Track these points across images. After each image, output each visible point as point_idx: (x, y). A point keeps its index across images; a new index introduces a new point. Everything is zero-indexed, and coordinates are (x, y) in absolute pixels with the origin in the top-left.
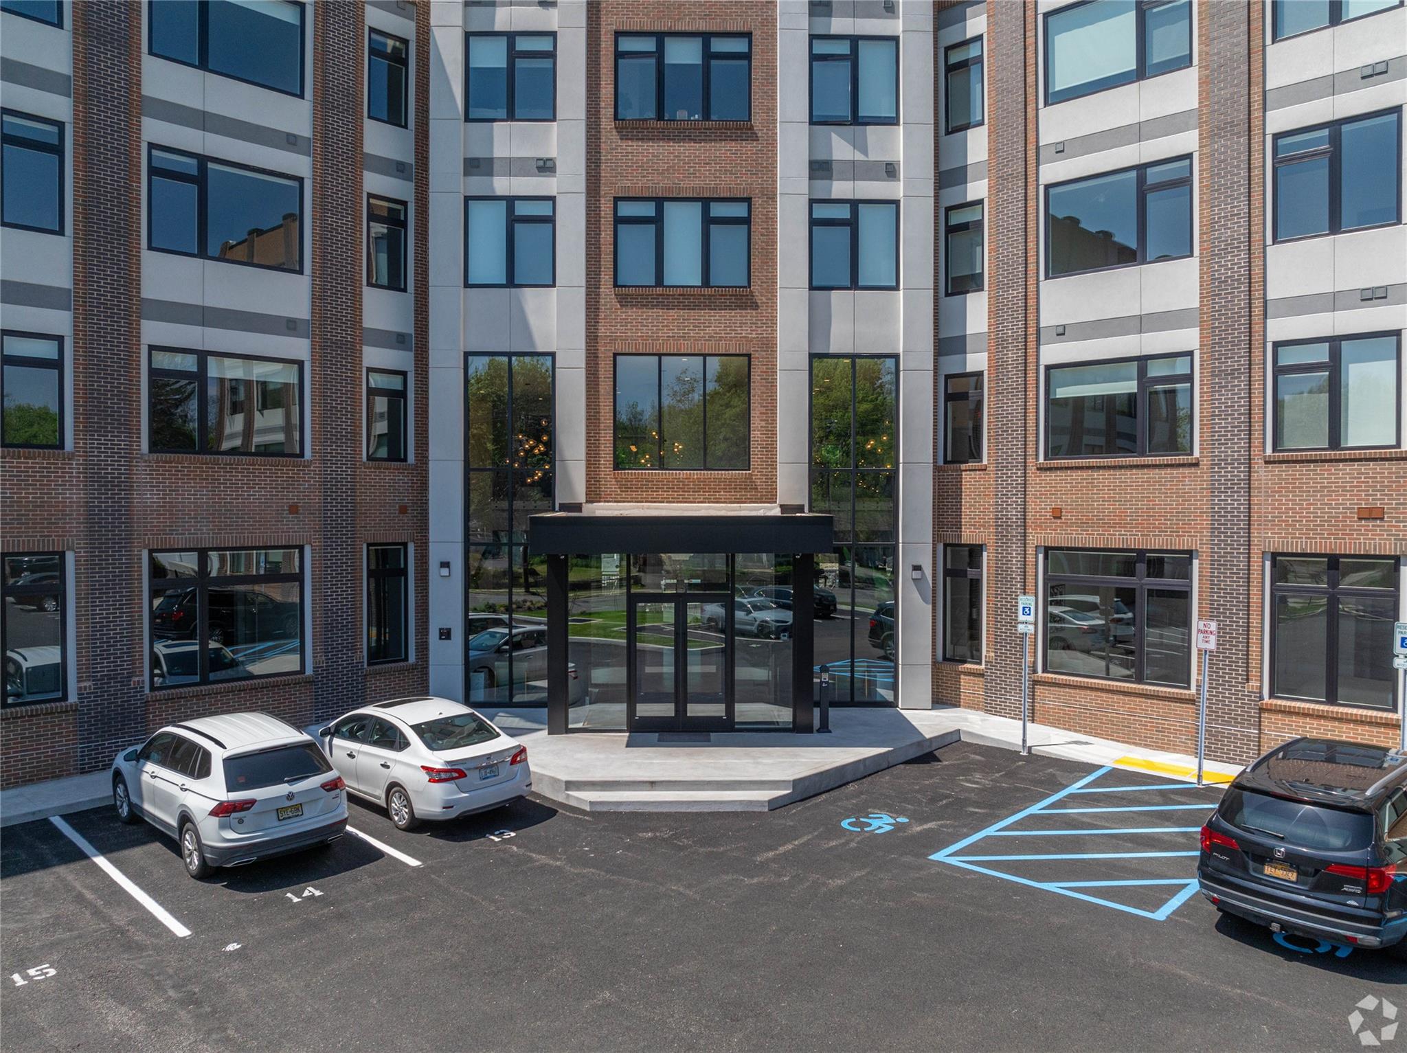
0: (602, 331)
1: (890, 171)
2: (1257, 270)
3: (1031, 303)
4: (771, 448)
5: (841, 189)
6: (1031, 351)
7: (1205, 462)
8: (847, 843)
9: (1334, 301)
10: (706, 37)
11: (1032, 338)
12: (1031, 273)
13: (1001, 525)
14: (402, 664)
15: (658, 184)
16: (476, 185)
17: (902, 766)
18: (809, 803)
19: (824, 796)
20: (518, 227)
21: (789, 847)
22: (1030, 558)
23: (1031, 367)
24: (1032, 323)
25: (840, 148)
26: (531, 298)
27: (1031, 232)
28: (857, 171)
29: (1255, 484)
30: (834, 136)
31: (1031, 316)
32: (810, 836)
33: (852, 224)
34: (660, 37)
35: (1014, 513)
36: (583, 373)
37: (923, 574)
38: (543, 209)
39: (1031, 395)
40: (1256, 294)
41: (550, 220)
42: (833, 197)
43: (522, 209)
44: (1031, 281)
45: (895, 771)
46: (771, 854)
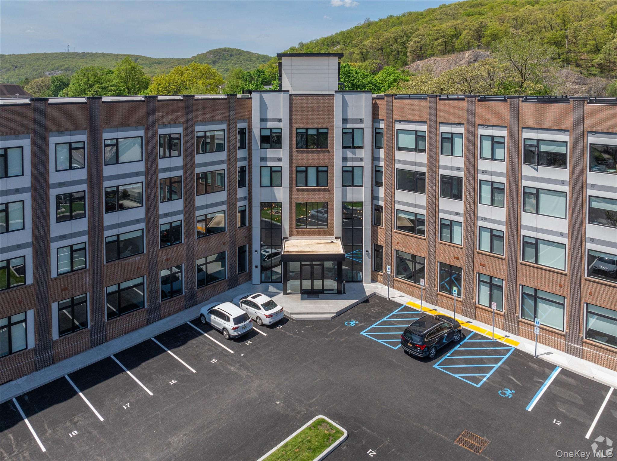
0: (293, 197)
1: (361, 159)
2: (437, 202)
3: (393, 194)
4: (333, 224)
5: (349, 164)
6: (393, 205)
7: (427, 240)
8: (345, 329)
9: (451, 213)
10: (318, 129)
11: (393, 202)
12: (393, 188)
13: (387, 243)
14: (245, 273)
15: (306, 163)
16: (263, 164)
17: (360, 304)
18: (339, 317)
19: (342, 314)
20: (273, 173)
21: (334, 330)
22: (393, 251)
23: (393, 209)
24: (393, 199)
25: (349, 154)
26: (276, 189)
27: (393, 178)
28: (353, 159)
29: (436, 247)
30: (348, 151)
31: (393, 197)
32: (338, 327)
33: (352, 172)
34: (307, 129)
35: (389, 241)
36: (288, 207)
37: (369, 253)
38: (279, 169)
39: (393, 215)
40: (437, 207)
41: (281, 172)
42: (348, 165)
43: (274, 169)
44: (393, 189)
45: (358, 306)
46: (331, 332)
